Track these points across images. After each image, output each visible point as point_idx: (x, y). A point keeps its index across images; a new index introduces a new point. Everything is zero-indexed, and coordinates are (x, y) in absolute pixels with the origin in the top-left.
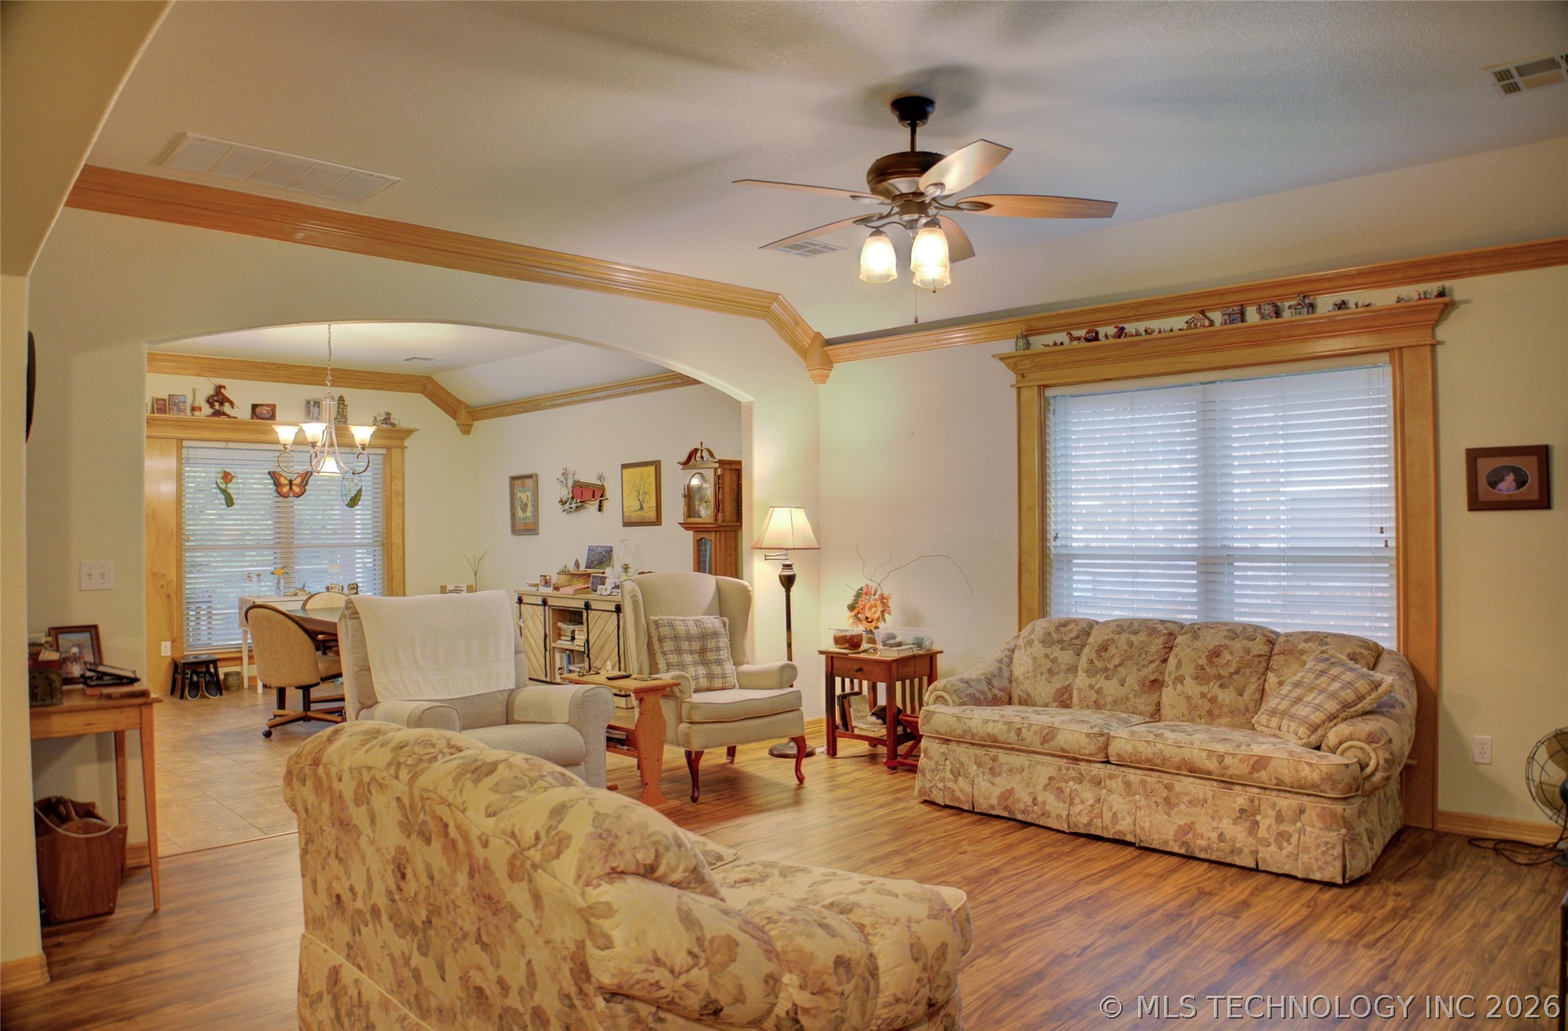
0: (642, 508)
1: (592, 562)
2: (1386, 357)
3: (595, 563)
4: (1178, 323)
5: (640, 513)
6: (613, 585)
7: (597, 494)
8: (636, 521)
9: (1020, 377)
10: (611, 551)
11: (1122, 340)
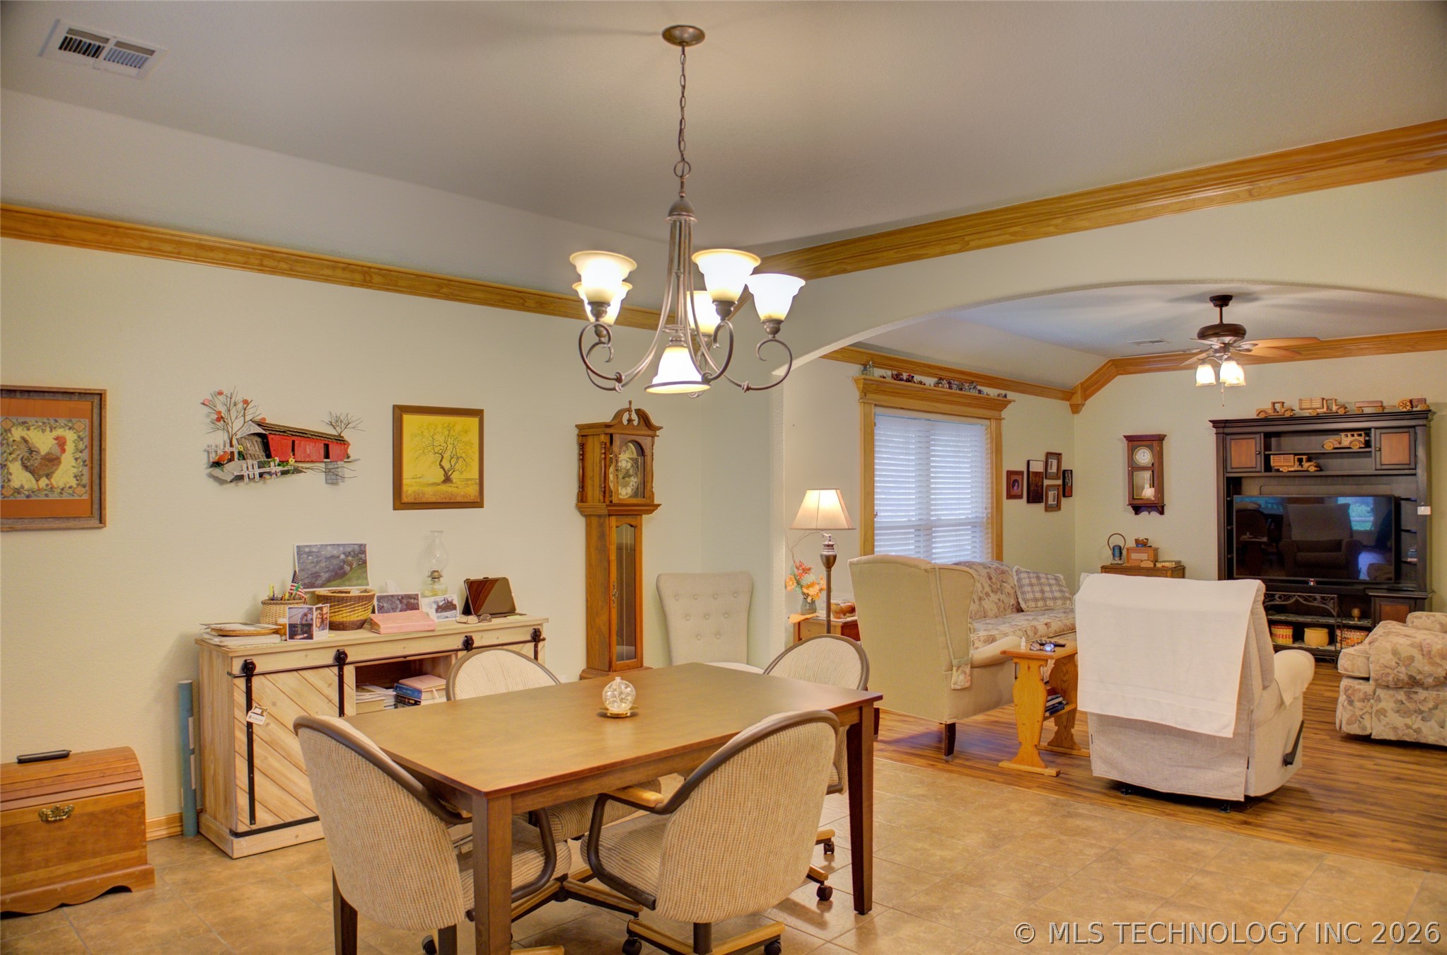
0: (447, 480)
1: (316, 575)
2: (987, 422)
3: (325, 576)
4: (930, 381)
5: (444, 488)
6: (435, 606)
7: (333, 449)
8: (433, 500)
9: (863, 395)
10: (364, 552)
11: (909, 384)
